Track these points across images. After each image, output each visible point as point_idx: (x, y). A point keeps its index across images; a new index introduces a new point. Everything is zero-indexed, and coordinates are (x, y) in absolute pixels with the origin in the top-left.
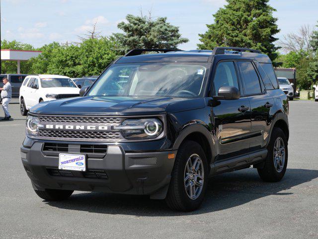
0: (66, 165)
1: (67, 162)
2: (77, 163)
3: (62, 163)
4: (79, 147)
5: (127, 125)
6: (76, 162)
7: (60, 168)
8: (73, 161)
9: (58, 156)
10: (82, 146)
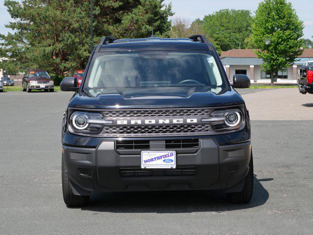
0: (151, 163)
1: (152, 160)
2: (164, 161)
3: (146, 161)
4: (164, 143)
5: (216, 116)
6: (163, 159)
7: (143, 167)
8: (158, 158)
9: (140, 154)
10: (167, 141)
